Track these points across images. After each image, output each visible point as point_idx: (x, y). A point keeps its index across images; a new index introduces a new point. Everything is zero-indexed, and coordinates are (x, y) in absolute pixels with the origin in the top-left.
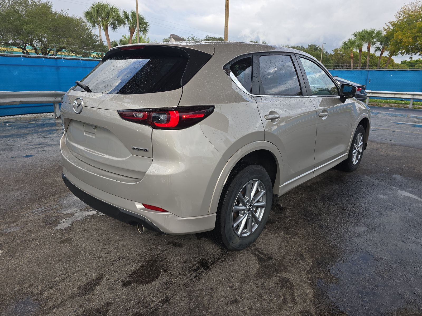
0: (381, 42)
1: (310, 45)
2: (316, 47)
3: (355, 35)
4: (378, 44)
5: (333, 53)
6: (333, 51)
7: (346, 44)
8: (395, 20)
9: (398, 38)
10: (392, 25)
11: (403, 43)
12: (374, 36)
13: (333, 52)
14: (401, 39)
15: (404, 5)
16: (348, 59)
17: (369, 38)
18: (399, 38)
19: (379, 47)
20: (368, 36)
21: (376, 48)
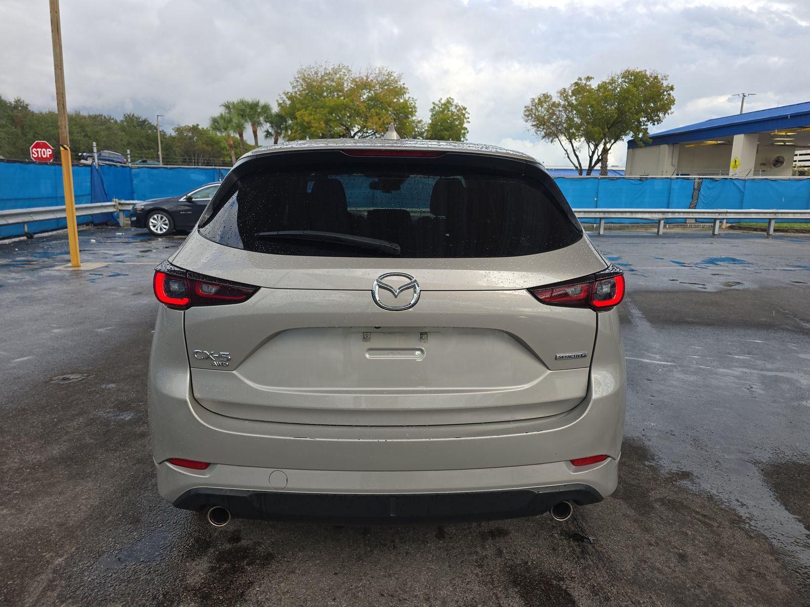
0: (271, 123)
1: (126, 115)
2: (141, 120)
3: (227, 107)
4: (267, 126)
5: (174, 134)
6: (173, 129)
7: (218, 123)
8: (290, 90)
9: (304, 120)
10: (289, 98)
11: (313, 129)
12: (260, 113)
13: (175, 132)
14: (309, 123)
15: (301, 67)
16: (205, 146)
17: (253, 115)
18: (306, 121)
19: (270, 131)
20: (250, 112)
21: (265, 132)
